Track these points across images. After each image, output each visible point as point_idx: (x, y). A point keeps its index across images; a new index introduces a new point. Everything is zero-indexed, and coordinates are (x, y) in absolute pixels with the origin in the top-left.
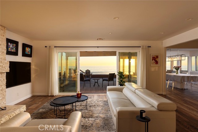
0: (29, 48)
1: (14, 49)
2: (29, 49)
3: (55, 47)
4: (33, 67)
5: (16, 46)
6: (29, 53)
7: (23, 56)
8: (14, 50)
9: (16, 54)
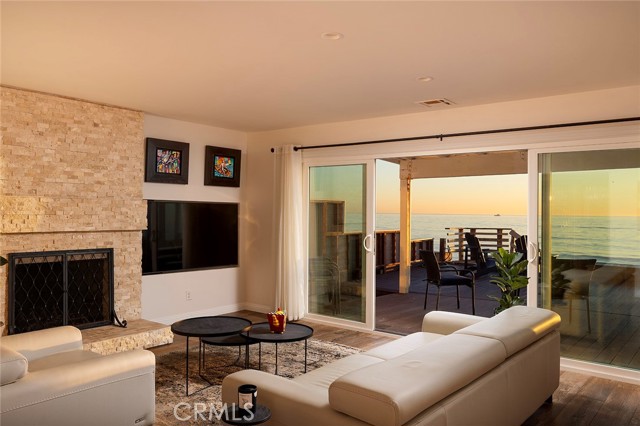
0: (226, 159)
1: (176, 165)
2: (227, 162)
3: (296, 149)
4: (245, 218)
5: (181, 158)
6: (230, 175)
7: (207, 183)
8: (174, 169)
9: (181, 178)
